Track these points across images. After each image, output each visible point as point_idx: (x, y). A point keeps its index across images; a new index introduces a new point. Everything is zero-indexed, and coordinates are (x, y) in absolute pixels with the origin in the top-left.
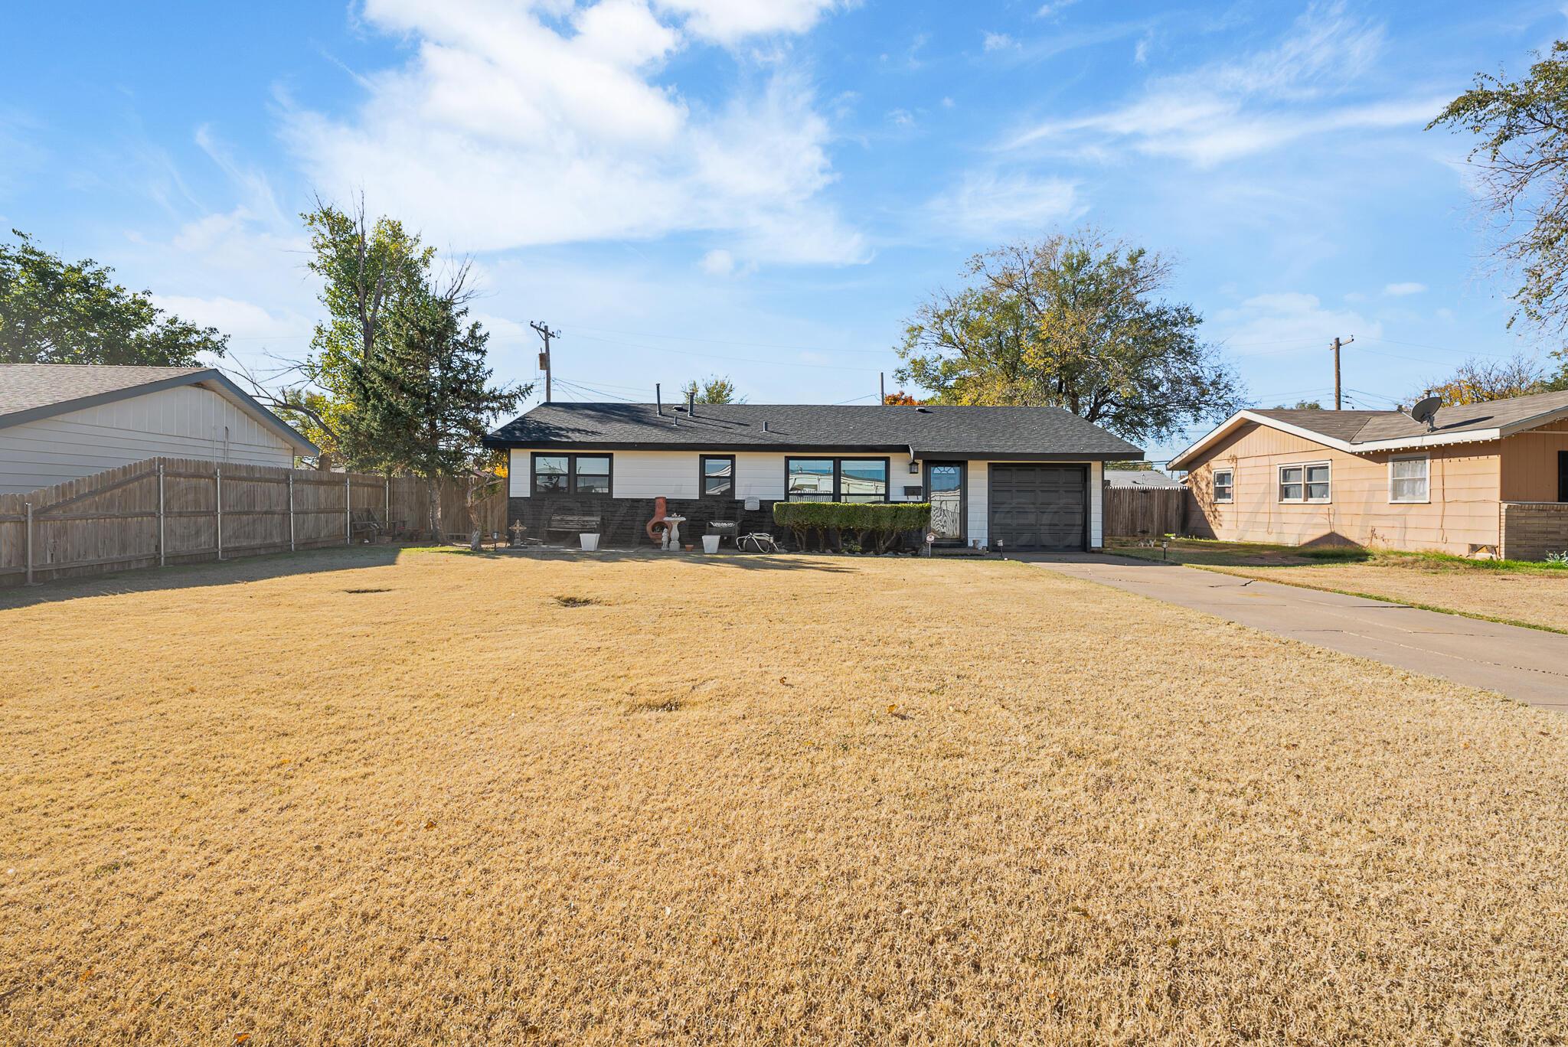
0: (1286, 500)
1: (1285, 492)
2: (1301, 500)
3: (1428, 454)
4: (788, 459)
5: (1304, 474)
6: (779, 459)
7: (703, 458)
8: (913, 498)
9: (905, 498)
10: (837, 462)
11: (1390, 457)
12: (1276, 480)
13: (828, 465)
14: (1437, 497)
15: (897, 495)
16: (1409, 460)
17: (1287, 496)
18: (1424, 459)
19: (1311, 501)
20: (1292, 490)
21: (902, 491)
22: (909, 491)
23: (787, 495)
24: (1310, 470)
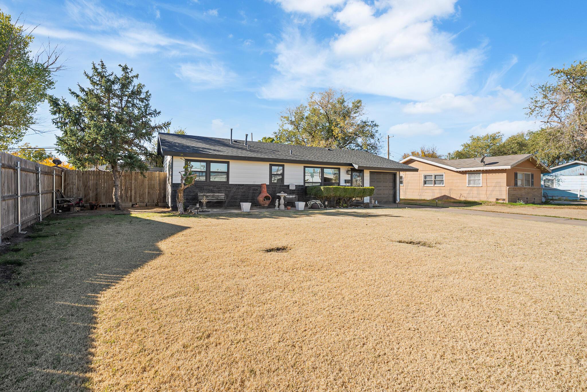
0: (425, 185)
1: (425, 183)
2: (433, 185)
3: (481, 172)
4: (305, 167)
5: (433, 177)
6: (301, 166)
7: (271, 165)
8: (348, 184)
9: (345, 184)
10: (322, 169)
11: (467, 173)
12: (423, 179)
13: (319, 170)
14: (485, 185)
15: (342, 183)
16: (474, 174)
17: (425, 184)
18: (480, 173)
19: (435, 185)
20: (427, 182)
21: (344, 182)
22: (346, 181)
23: (305, 182)
24: (435, 176)
